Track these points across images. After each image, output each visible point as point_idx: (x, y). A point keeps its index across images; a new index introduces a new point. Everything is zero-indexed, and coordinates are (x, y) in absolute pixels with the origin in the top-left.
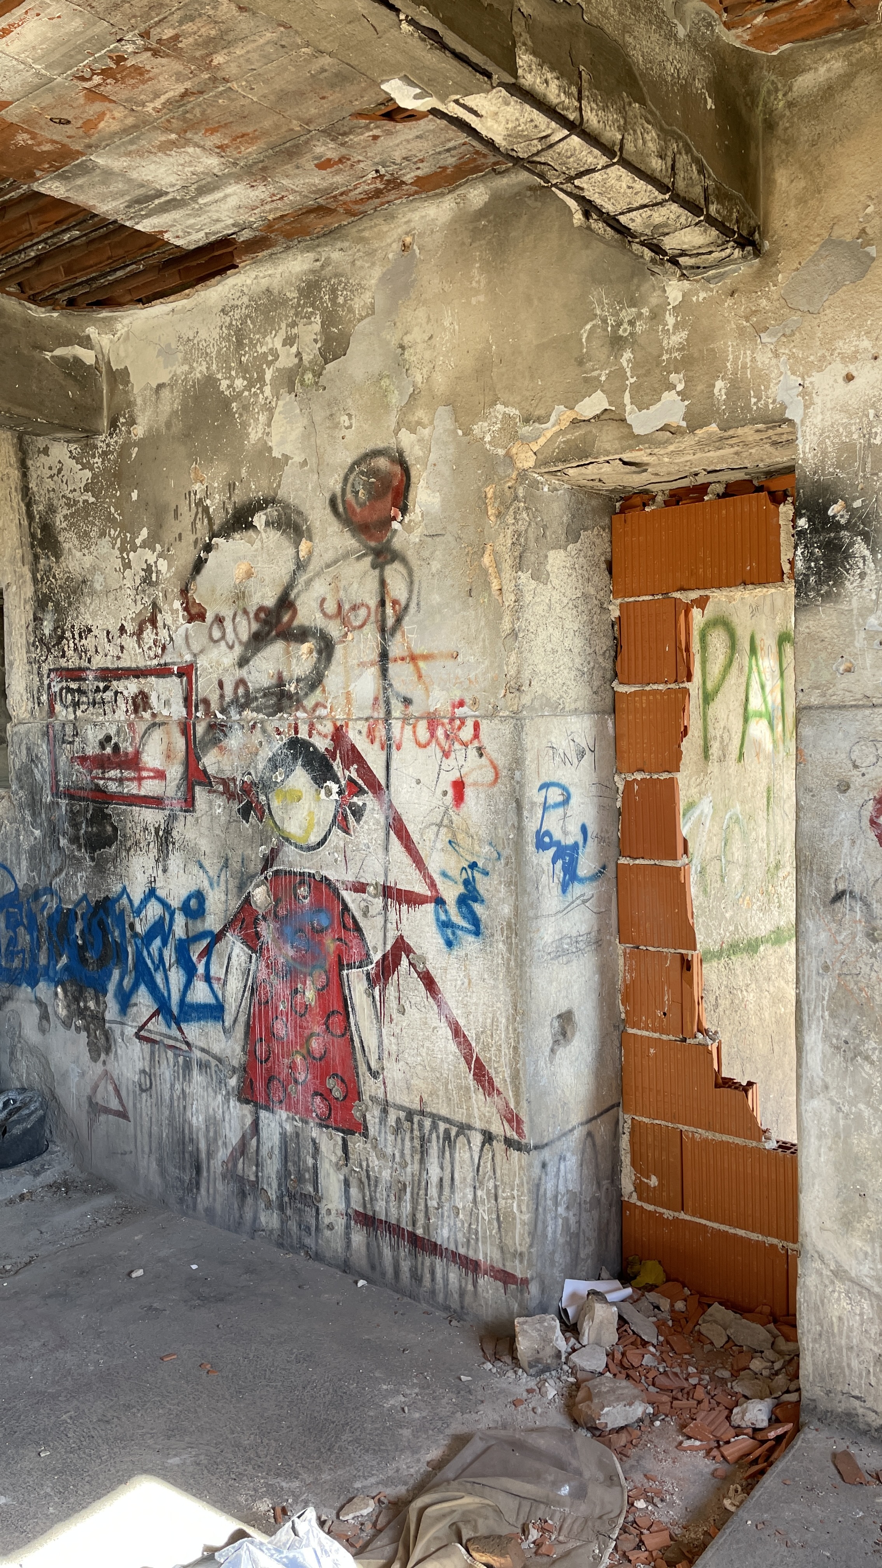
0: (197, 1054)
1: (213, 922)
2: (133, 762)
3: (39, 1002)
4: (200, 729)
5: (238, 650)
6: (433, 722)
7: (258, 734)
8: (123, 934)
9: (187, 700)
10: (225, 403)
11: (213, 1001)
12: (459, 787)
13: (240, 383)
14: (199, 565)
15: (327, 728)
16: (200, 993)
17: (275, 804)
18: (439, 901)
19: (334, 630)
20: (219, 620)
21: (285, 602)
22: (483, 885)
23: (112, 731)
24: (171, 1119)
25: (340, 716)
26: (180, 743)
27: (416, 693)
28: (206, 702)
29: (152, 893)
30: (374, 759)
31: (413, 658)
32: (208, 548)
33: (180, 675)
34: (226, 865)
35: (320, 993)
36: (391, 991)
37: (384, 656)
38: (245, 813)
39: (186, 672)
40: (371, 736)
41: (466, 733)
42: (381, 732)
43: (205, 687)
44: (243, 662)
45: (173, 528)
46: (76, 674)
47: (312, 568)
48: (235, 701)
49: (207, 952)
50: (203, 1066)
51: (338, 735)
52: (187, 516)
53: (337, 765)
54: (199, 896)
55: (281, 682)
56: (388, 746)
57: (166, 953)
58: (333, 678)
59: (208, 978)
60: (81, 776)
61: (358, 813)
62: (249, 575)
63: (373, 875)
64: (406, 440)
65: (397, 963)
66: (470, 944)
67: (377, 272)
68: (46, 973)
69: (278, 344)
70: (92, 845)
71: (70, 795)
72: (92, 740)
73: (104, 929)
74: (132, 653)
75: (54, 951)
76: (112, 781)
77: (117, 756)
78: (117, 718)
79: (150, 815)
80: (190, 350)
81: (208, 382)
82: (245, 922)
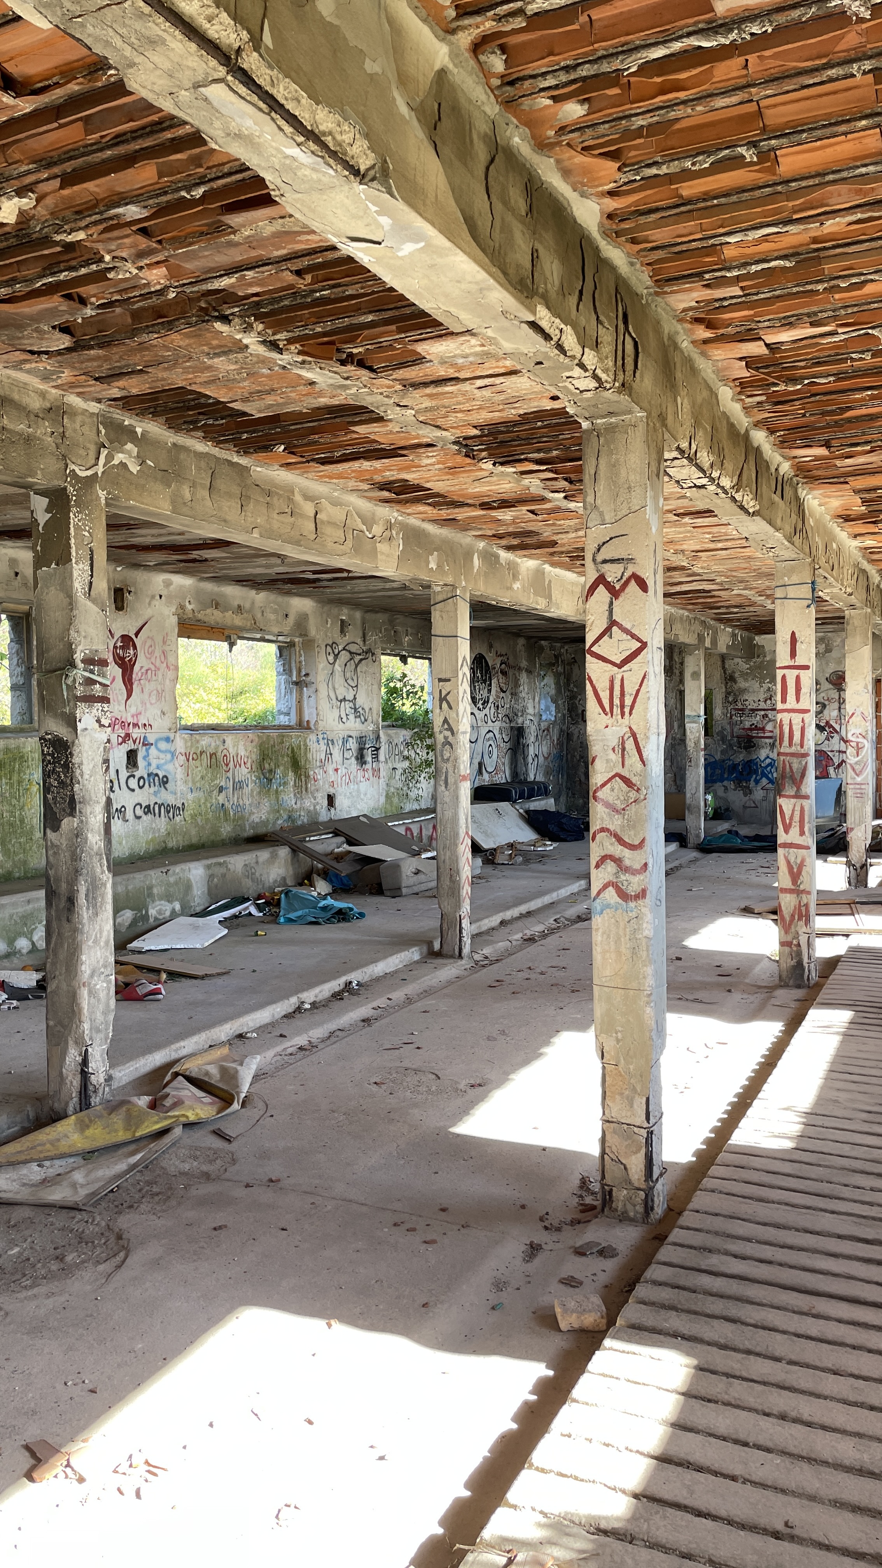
2: (763, 729)
8: (757, 767)
15: (825, 721)
23: (755, 722)
25: (828, 719)
29: (768, 757)
30: (837, 727)
36: (840, 770)
37: (840, 708)
42: (839, 722)
46: (742, 710)
47: (821, 691)
51: (827, 723)
56: (841, 725)
57: (772, 770)
58: (826, 712)
60: (742, 732)
63: (836, 748)
65: (842, 764)
68: (727, 779)
70: (746, 748)
71: (738, 737)
72: (747, 725)
73: (750, 767)
74: (762, 705)
75: (730, 773)
76: (754, 733)
77: (757, 728)
78: (757, 719)
79: (767, 741)
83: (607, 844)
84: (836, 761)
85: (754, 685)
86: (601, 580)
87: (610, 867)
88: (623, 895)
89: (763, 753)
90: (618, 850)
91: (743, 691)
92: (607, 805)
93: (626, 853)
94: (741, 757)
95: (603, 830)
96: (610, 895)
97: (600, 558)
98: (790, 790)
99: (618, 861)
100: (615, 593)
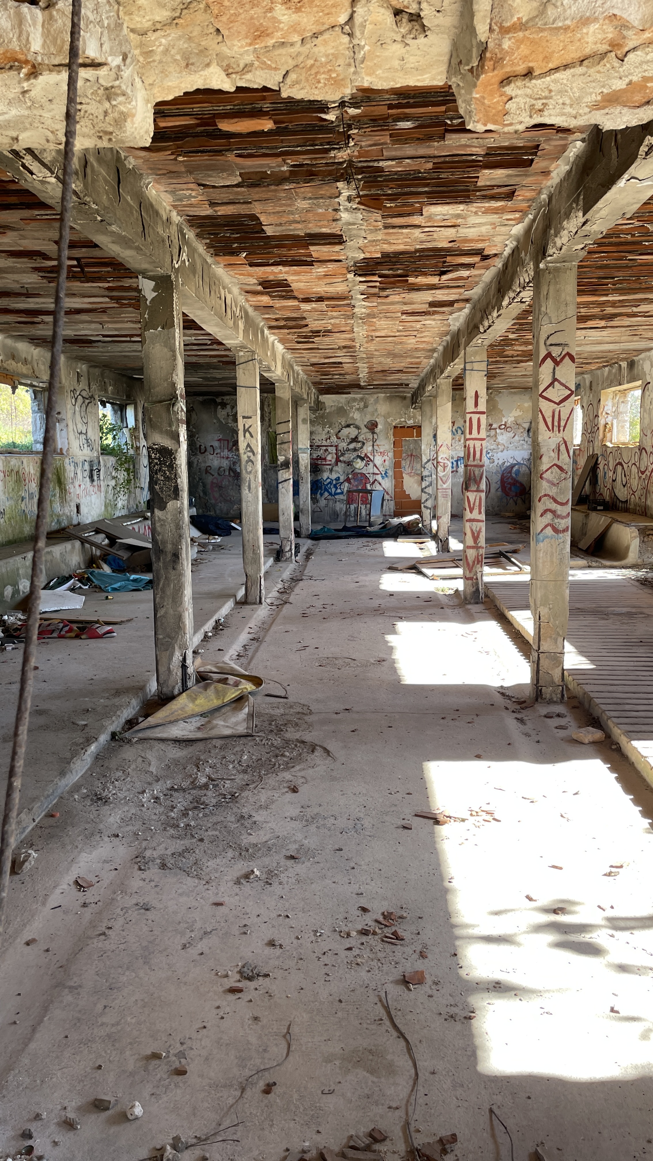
0: (337, 500)
1: (341, 481)
2: (325, 459)
4: (339, 454)
5: (347, 443)
6: (381, 453)
7: (351, 455)
8: (321, 485)
9: (336, 450)
10: (346, 411)
11: (341, 492)
12: (385, 461)
13: (348, 408)
14: (339, 431)
15: (364, 454)
16: (339, 491)
17: (354, 464)
18: (382, 474)
19: (365, 441)
20: (344, 439)
21: (356, 437)
22: (388, 471)
23: (320, 455)
24: (332, 510)
25: (366, 452)
26: (335, 456)
27: (378, 449)
28: (341, 450)
29: (328, 478)
30: (372, 458)
31: (378, 445)
32: (342, 429)
33: (335, 446)
34: (344, 473)
35: (362, 488)
36: (374, 486)
37: (373, 445)
38: (348, 465)
40: (371, 455)
41: (386, 454)
42: (373, 454)
43: (340, 448)
44: (348, 445)
45: (334, 426)
47: (361, 433)
48: (346, 450)
49: (340, 485)
50: (339, 501)
51: (366, 455)
52: (337, 425)
53: (365, 458)
54: (339, 478)
55: (355, 448)
56: (374, 456)
57: (331, 486)
58: (365, 448)
59: (340, 489)
61: (369, 464)
62: (349, 433)
63: (371, 471)
64: (377, 419)
65: (375, 482)
66: (386, 479)
67: (373, 400)
69: (356, 405)
70: (314, 472)
72: (315, 456)
73: (317, 484)
79: (328, 467)
80: (339, 402)
81: (342, 407)
82: (348, 480)
83: (548, 503)
84: (371, 480)
85: (318, 429)
86: (549, 355)
87: (549, 515)
88: (556, 530)
89: (325, 475)
90: (554, 506)
92: (548, 481)
93: (559, 507)
95: (545, 495)
96: (549, 531)
97: (548, 343)
98: (473, 487)
99: (554, 512)
100: (557, 363)
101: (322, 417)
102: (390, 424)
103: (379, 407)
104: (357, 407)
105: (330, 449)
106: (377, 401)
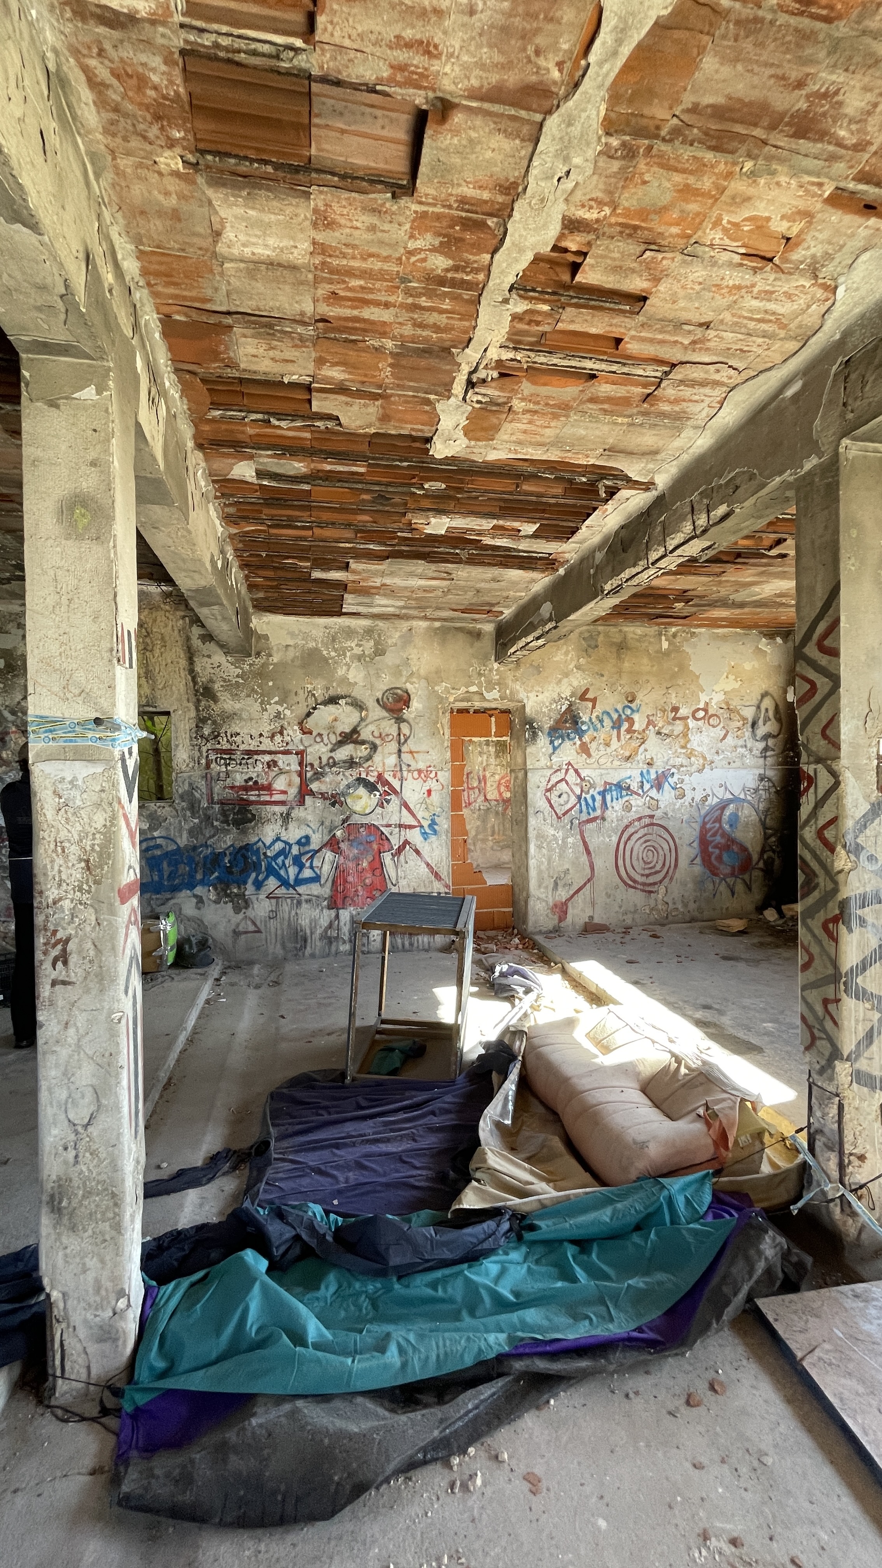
0: (304, 898)
1: (314, 846)
2: (268, 788)
3: (195, 896)
4: (309, 775)
5: (330, 746)
6: (420, 771)
7: (341, 776)
8: (258, 858)
9: (301, 764)
10: (326, 660)
11: (314, 875)
12: (429, 792)
13: (333, 654)
14: (309, 714)
15: (376, 774)
16: (307, 873)
17: (349, 801)
18: (422, 827)
19: (378, 742)
20: (320, 735)
21: (355, 731)
22: (437, 820)
23: (254, 775)
24: (289, 925)
25: (380, 770)
26: (298, 780)
27: (413, 763)
28: (312, 765)
29: (278, 839)
30: (396, 784)
31: (411, 752)
32: (315, 708)
33: (297, 754)
34: (322, 824)
35: (370, 863)
36: (402, 857)
37: (400, 751)
38: (333, 805)
39: (301, 753)
40: (395, 777)
41: (433, 775)
42: (399, 775)
43: (309, 759)
44: (332, 751)
45: (293, 699)
46: (229, 752)
47: (368, 721)
48: (328, 764)
49: (312, 857)
50: (307, 901)
51: (380, 776)
52: (302, 696)
53: (379, 786)
54: (307, 838)
55: (352, 758)
56: (402, 780)
57: (287, 862)
58: (377, 758)
59: (312, 867)
60: (229, 794)
61: (388, 802)
62: (336, 720)
63: (395, 820)
64: (409, 686)
65: (404, 847)
66: (433, 838)
67: (397, 635)
68: (202, 882)
69: (353, 645)
70: (237, 823)
71: (222, 803)
72: (239, 780)
73: (245, 858)
74: (267, 745)
75: (208, 872)
76: (252, 796)
77: (257, 786)
78: (257, 770)
79: (278, 809)
80: (306, 636)
81: (316, 650)
82: (333, 844)
85: (249, 706)
89: (269, 832)
91: (229, 717)
94: (228, 840)
101: (261, 674)
102: (441, 700)
103: (413, 653)
104: (358, 651)
105: (281, 760)
106: (408, 637)
